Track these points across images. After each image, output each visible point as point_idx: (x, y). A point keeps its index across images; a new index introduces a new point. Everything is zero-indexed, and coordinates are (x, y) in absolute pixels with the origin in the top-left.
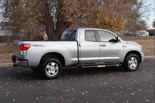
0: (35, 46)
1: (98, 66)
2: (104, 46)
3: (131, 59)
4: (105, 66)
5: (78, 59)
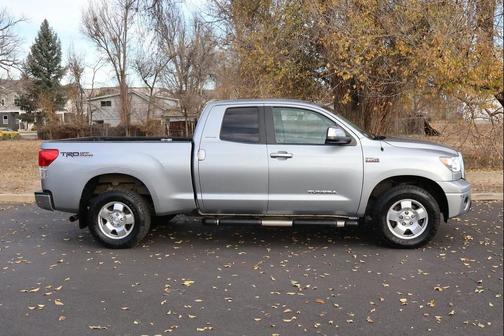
0: (69, 154)
1: (264, 223)
2: (287, 157)
3: (399, 205)
4: (290, 223)
5: (195, 196)
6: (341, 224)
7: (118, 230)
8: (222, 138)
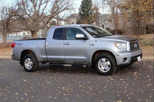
0: (18, 44)
2: (69, 44)
6: (85, 66)
7: (29, 66)
8: (53, 38)
